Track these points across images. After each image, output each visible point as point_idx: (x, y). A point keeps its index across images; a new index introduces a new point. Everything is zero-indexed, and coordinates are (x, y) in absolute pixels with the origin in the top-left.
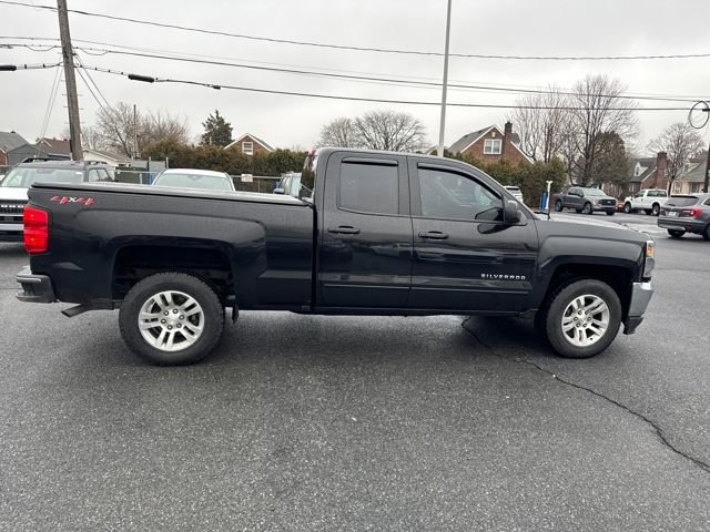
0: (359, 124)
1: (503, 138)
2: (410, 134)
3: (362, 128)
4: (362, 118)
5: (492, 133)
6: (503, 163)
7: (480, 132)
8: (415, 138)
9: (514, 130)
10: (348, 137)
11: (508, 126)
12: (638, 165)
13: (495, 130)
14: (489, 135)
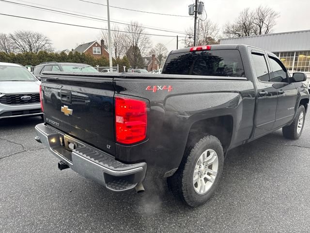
0: (12, 37)
1: (101, 47)
2: (43, 43)
3: (14, 39)
4: (13, 34)
5: (95, 44)
6: (104, 58)
7: (89, 43)
8: (46, 45)
9: (105, 43)
10: (6, 44)
11: (102, 41)
12: (146, 60)
13: (96, 43)
14: (94, 45)
